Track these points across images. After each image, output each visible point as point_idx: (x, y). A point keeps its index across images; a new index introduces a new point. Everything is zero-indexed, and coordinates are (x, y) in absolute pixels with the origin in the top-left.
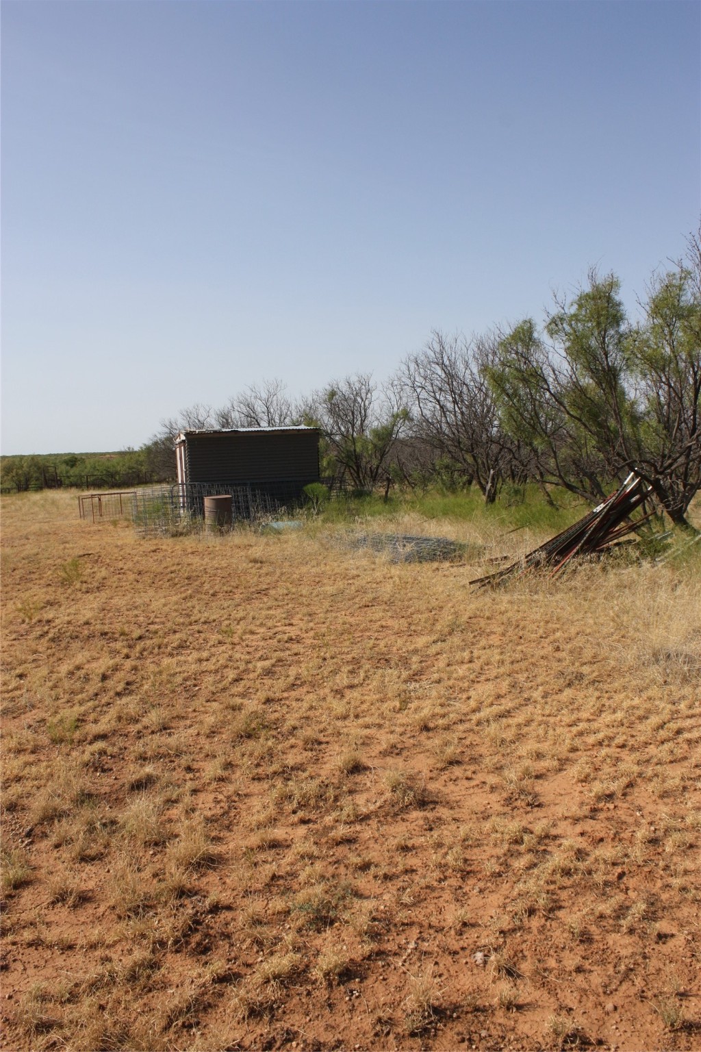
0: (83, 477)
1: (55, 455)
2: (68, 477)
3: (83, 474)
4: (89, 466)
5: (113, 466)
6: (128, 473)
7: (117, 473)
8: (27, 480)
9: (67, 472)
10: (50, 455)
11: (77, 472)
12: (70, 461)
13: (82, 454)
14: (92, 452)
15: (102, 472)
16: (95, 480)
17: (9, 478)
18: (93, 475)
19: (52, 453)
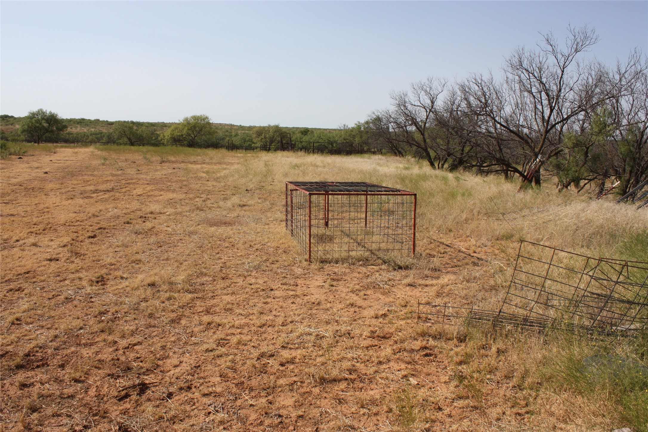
0: (311, 142)
1: (296, 128)
2: (301, 142)
3: (311, 141)
4: (316, 135)
5: (333, 137)
6: (343, 143)
7: (336, 142)
8: (272, 142)
9: (301, 139)
10: (293, 128)
11: (307, 139)
12: (304, 132)
13: (312, 129)
14: (319, 128)
15: (325, 141)
16: (319, 145)
17: (259, 139)
18: (318, 142)
19: (295, 126)
